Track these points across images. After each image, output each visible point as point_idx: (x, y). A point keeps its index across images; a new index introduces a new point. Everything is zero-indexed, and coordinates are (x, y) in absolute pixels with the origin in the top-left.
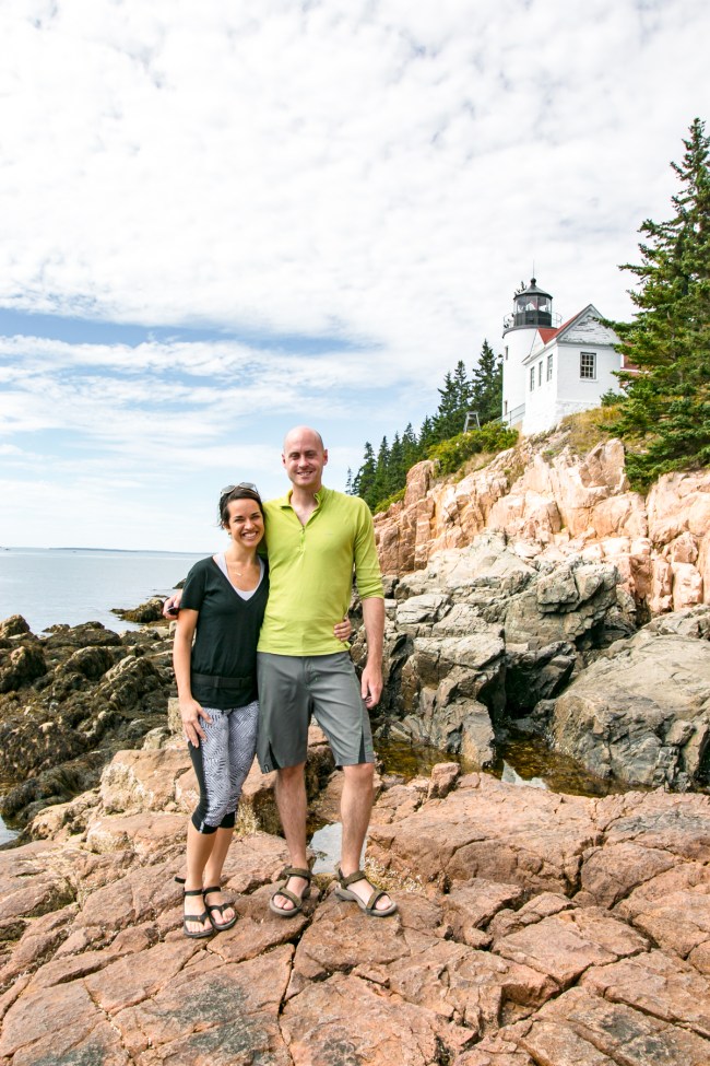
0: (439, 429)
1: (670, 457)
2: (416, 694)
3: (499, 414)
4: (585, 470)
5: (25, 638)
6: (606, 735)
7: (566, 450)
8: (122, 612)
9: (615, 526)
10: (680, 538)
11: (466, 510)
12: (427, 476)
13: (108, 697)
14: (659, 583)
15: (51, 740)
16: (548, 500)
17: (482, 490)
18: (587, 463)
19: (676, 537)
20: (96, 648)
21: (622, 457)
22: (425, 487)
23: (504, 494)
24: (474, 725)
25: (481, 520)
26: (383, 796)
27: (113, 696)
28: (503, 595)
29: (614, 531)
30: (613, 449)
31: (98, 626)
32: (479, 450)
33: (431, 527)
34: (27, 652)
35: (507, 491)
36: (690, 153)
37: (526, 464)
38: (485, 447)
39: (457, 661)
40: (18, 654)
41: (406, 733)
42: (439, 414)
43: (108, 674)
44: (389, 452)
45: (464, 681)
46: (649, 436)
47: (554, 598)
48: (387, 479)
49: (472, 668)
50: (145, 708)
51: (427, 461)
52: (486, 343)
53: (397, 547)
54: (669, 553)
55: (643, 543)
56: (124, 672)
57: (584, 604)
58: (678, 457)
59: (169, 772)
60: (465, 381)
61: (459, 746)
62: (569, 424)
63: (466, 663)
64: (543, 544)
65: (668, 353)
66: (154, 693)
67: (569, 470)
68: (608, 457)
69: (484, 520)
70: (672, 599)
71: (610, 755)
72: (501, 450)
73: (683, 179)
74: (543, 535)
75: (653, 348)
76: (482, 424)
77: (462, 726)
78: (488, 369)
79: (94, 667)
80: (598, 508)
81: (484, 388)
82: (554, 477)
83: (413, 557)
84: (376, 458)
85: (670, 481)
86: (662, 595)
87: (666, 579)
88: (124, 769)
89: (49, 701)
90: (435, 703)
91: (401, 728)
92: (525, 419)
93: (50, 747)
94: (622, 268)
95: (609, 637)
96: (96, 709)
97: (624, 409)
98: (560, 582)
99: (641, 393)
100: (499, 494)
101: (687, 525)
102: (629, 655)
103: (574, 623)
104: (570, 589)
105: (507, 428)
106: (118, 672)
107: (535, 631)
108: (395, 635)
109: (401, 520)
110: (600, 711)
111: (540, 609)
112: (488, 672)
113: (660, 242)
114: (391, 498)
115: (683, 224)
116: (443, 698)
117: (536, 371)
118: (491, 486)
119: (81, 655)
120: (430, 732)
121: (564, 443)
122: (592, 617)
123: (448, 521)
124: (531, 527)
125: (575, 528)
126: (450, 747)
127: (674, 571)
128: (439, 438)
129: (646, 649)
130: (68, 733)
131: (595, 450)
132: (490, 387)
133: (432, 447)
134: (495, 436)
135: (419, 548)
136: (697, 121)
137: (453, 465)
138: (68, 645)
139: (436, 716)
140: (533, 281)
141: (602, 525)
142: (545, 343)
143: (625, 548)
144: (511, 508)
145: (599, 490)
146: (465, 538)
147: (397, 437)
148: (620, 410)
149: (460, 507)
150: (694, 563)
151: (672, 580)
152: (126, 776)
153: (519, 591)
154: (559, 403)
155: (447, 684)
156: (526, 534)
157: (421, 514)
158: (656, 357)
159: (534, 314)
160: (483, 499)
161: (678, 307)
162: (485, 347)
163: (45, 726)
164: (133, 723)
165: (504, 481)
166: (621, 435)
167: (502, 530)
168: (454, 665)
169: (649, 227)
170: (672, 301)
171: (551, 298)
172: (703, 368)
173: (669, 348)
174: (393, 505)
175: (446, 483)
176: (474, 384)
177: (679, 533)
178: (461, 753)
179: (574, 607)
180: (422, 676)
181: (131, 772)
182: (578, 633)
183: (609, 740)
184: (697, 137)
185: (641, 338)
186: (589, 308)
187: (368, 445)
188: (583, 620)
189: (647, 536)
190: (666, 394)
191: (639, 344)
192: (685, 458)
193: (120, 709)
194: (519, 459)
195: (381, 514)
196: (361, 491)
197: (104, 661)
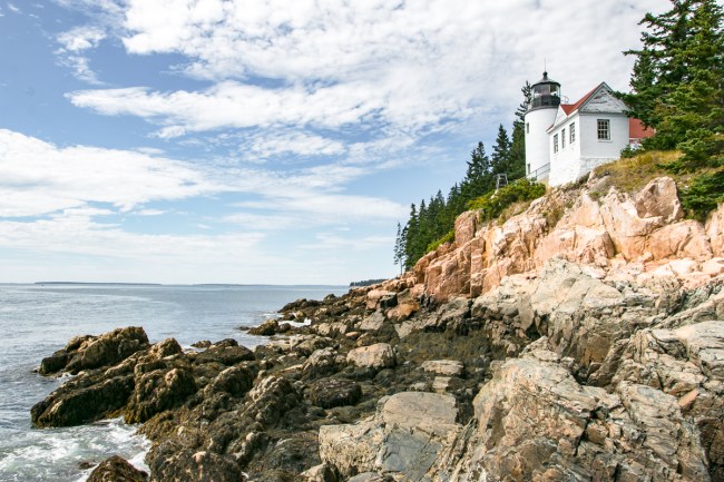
3: (523, 174)
4: (640, 203)
5: (178, 358)
7: (612, 189)
8: (247, 328)
9: (674, 250)
11: (514, 245)
12: (474, 221)
13: (254, 417)
15: (204, 469)
16: (602, 231)
17: (526, 229)
18: (640, 198)
21: (675, 191)
22: (473, 229)
23: (544, 232)
25: (527, 252)
27: (258, 416)
29: (673, 254)
30: (666, 186)
31: (233, 343)
32: (514, 199)
33: (483, 259)
34: (179, 374)
35: (546, 228)
38: (521, 197)
40: (171, 375)
42: (465, 181)
43: (251, 393)
44: (426, 210)
50: (287, 425)
51: (470, 212)
52: (501, 127)
53: (456, 276)
56: (267, 392)
60: (485, 156)
62: (602, 172)
64: (603, 268)
66: (294, 410)
67: (622, 205)
68: (661, 191)
69: (529, 251)
72: (534, 198)
74: (601, 260)
76: (511, 181)
78: (503, 146)
79: (238, 385)
80: (656, 235)
82: (605, 213)
83: (469, 283)
84: (417, 214)
89: (199, 420)
92: (551, 175)
93: (204, 478)
94: (626, 53)
96: (243, 429)
100: (540, 231)
105: (534, 183)
106: (261, 391)
109: (458, 256)
113: (657, 31)
114: (437, 240)
115: (677, 15)
117: (559, 137)
118: (532, 226)
119: (226, 375)
121: (607, 185)
123: (499, 254)
124: (590, 254)
125: (630, 253)
128: (470, 197)
130: (220, 463)
131: (648, 186)
133: (469, 202)
134: (527, 188)
135: (474, 276)
137: (494, 213)
138: (212, 361)
140: (545, 74)
141: (660, 249)
142: (568, 114)
143: (694, 267)
144: (563, 240)
145: (656, 220)
146: (514, 267)
149: (509, 243)
154: (582, 159)
156: (586, 259)
157: (474, 249)
159: (546, 95)
160: (528, 236)
162: (501, 130)
163: (199, 455)
164: (279, 443)
165: (543, 221)
166: (676, 171)
169: (649, 18)
171: (559, 85)
174: (442, 246)
175: (491, 226)
176: (493, 157)
186: (603, 85)
187: (413, 206)
189: (714, 256)
193: (266, 429)
194: (554, 204)
195: (432, 253)
196: (409, 238)
197: (245, 379)
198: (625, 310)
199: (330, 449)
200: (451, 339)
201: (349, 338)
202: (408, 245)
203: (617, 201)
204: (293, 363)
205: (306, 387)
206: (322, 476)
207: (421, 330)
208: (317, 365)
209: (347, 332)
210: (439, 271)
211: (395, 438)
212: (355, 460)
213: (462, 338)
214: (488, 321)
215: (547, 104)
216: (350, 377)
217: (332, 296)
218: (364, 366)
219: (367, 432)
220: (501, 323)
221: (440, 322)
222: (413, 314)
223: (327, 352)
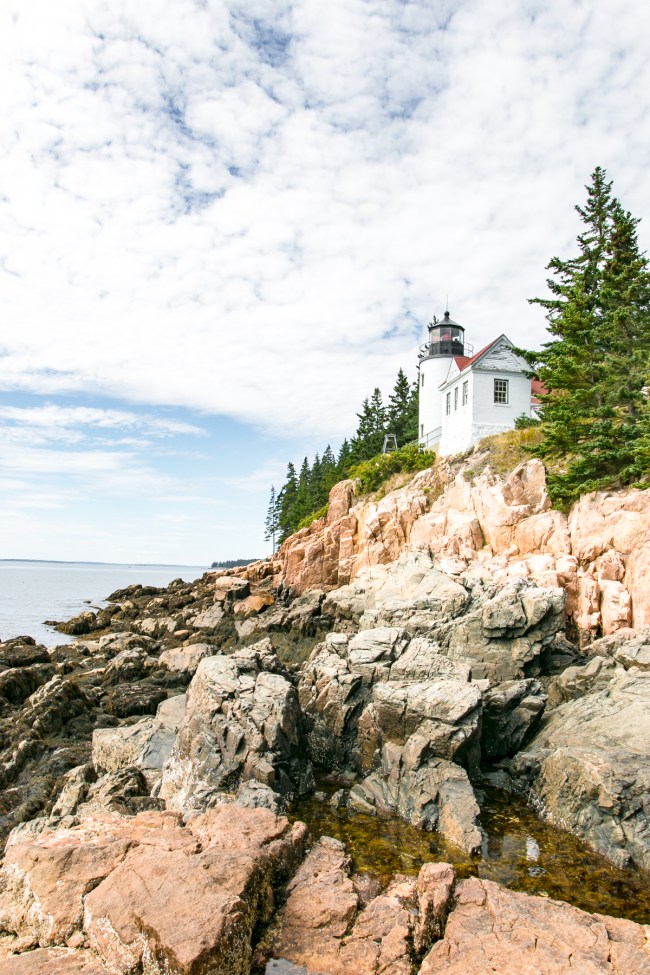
0: (358, 451)
1: (593, 476)
2: (377, 751)
3: (415, 437)
4: (508, 489)
6: (616, 810)
7: (487, 470)
8: (55, 623)
9: (538, 544)
10: (605, 555)
11: (388, 527)
12: (349, 494)
13: (30, 724)
14: (587, 600)
16: (469, 518)
17: (403, 508)
18: (509, 482)
19: (601, 554)
20: (20, 669)
21: (544, 477)
22: (347, 504)
23: (423, 512)
24: (453, 795)
25: (403, 536)
26: (360, 918)
27: (36, 723)
28: (445, 619)
29: (537, 548)
30: (535, 471)
31: (29, 641)
32: (398, 469)
33: (354, 543)
35: (427, 509)
36: (592, 198)
37: (444, 483)
38: (405, 467)
39: (428, 713)
41: (368, 800)
42: (357, 436)
43: (32, 698)
44: (309, 472)
45: (438, 739)
46: (569, 456)
47: (501, 622)
48: (308, 496)
49: (447, 722)
50: (70, 734)
51: (348, 481)
52: (401, 372)
53: (321, 562)
54: (595, 570)
55: (568, 560)
56: (48, 697)
57: (532, 629)
58: (600, 477)
59: (76, 883)
60: (381, 407)
61: (436, 821)
62: (487, 445)
63: (438, 716)
64: (467, 561)
65: (586, 377)
66: (80, 717)
67: (491, 489)
68: (529, 476)
69: (405, 536)
70: (601, 617)
71: (624, 835)
72: (419, 470)
73: (587, 221)
74: (466, 552)
75: (573, 372)
76: (400, 446)
77: (438, 795)
78: (403, 396)
79: (18, 690)
80: (521, 526)
81: (399, 413)
82: (476, 496)
83: (337, 571)
84: (297, 477)
85: (593, 500)
86: (591, 612)
87: (594, 596)
88: (18, 875)
90: (401, 763)
91: (361, 794)
92: (441, 441)
94: (531, 301)
95: (557, 663)
96: (16, 738)
97: (547, 430)
98: (506, 605)
99: (563, 415)
100: (419, 511)
101: (611, 543)
102: (608, 695)
103: (521, 650)
104: (517, 613)
105: (424, 449)
106: (42, 696)
107: (480, 657)
108: (349, 678)
109: (325, 537)
110: (606, 778)
111: (486, 633)
112: (465, 727)
113: (565, 279)
114: (313, 514)
115: (587, 261)
116: (412, 759)
117: (452, 396)
118: (411, 504)
119: (5, 677)
120: (398, 800)
121: (484, 463)
122: (540, 642)
123: (371, 537)
124: (455, 544)
125: (497, 545)
126: (426, 823)
127: (602, 588)
128: (358, 459)
129: (630, 689)
131: (517, 470)
132: (404, 412)
133: (353, 467)
134: (413, 457)
135: (342, 563)
136: (598, 169)
137: (374, 484)
139: (404, 779)
140: (447, 314)
141: (525, 542)
142: (461, 369)
143: (550, 565)
144: (434, 525)
145: (522, 508)
146: (387, 554)
147: (317, 458)
148: (543, 432)
149: (382, 525)
150: (621, 581)
151: (600, 598)
152: (21, 883)
153: (461, 614)
154: (474, 426)
155: (416, 742)
156: (450, 550)
157: (344, 530)
158: (575, 381)
159: (448, 343)
160: (404, 517)
161: (596, 333)
162: (401, 375)
164: (56, 752)
165: (424, 499)
166: (543, 455)
167: (426, 546)
168: (424, 718)
169: (556, 263)
170: (590, 327)
171: (463, 330)
172: (622, 391)
173: (587, 373)
174: (316, 521)
175: (367, 501)
176: (390, 410)
177: (605, 551)
178: (440, 829)
179: (522, 632)
180: (384, 729)
181: (27, 882)
182: (526, 660)
183: (621, 815)
184: (599, 183)
185: (562, 362)
186: (502, 338)
187: (291, 466)
188: (531, 646)
189: (571, 553)
190: (586, 416)
191: (559, 369)
192: (607, 478)
193: (43, 737)
194: (437, 479)
195: (305, 530)
196: (285, 508)
197: (29, 683)
198: (414, 613)
199: (101, 753)
200: (296, 640)
201: (178, 637)
202: (283, 516)
203: (485, 485)
204: (97, 666)
205: (105, 694)
206: (83, 776)
207: (263, 629)
208: (120, 668)
209: (176, 630)
210: (301, 556)
211: (158, 737)
212: (122, 762)
213: (308, 640)
214: (337, 620)
215: (446, 351)
216: (159, 684)
217: (180, 581)
218: (177, 671)
219: (136, 733)
220: (351, 622)
221: (286, 619)
222: (264, 608)
223: (134, 653)
